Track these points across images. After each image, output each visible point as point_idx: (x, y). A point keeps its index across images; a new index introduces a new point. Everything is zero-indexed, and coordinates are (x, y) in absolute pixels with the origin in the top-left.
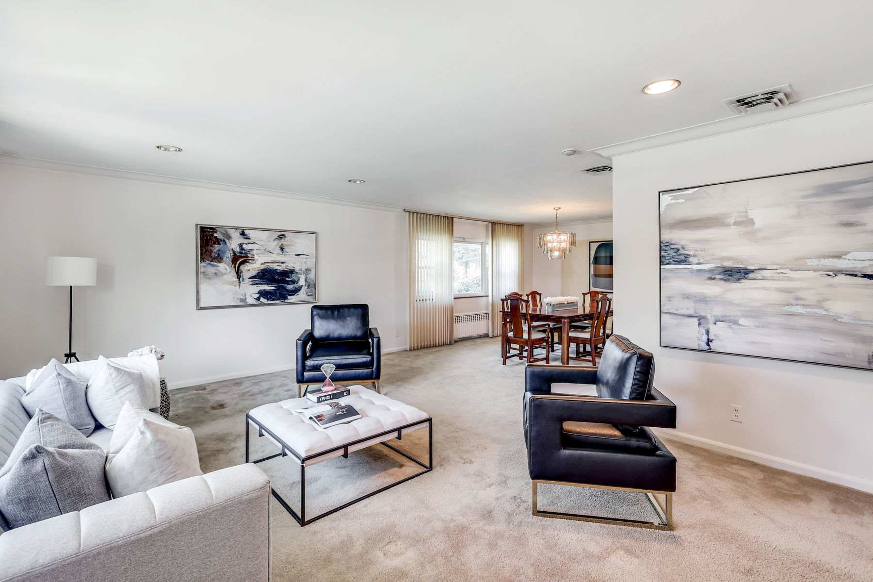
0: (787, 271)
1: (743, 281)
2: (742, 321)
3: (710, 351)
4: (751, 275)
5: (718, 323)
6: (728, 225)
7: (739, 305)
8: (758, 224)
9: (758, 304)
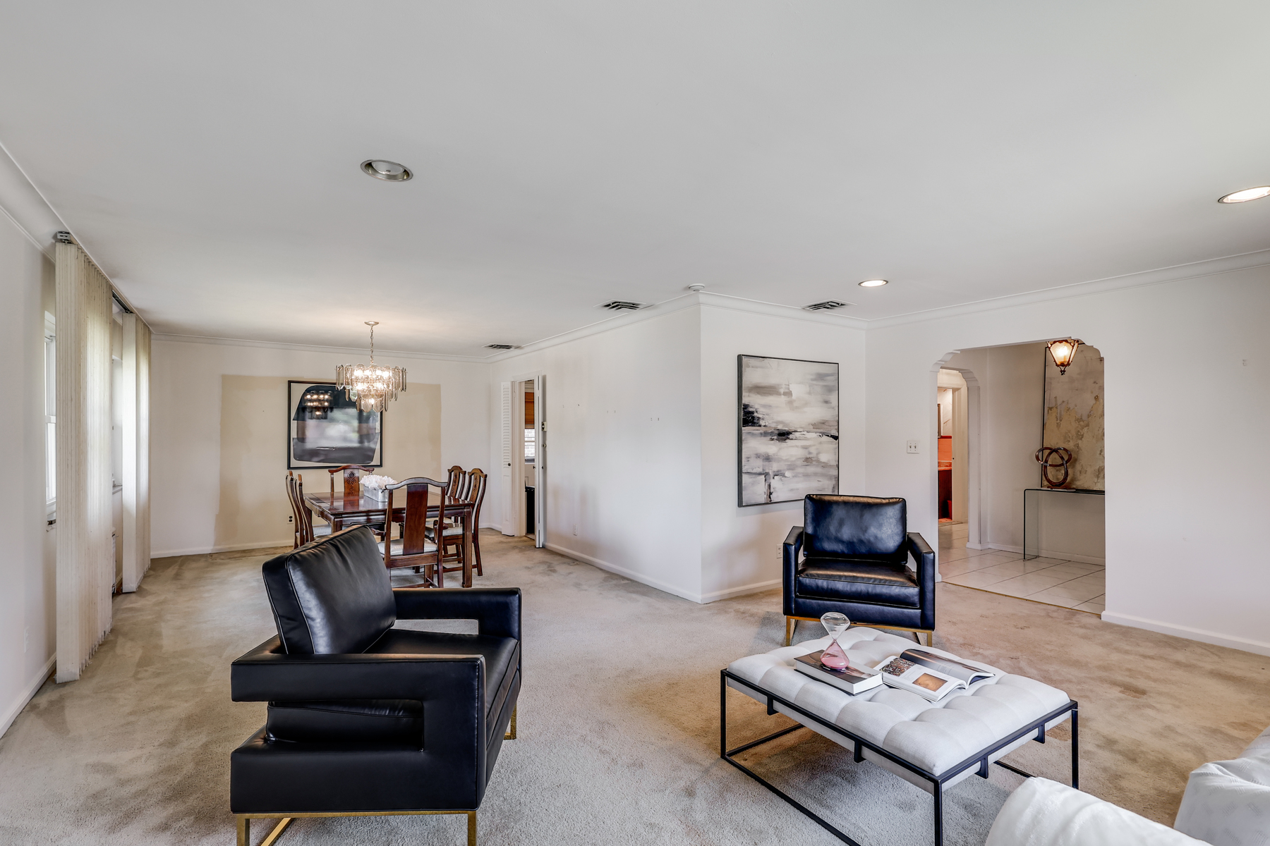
0: (805, 433)
1: (787, 441)
2: (787, 474)
3: (770, 503)
4: (791, 436)
5: (775, 477)
6: (780, 394)
7: (786, 460)
8: (794, 397)
9: (793, 459)
